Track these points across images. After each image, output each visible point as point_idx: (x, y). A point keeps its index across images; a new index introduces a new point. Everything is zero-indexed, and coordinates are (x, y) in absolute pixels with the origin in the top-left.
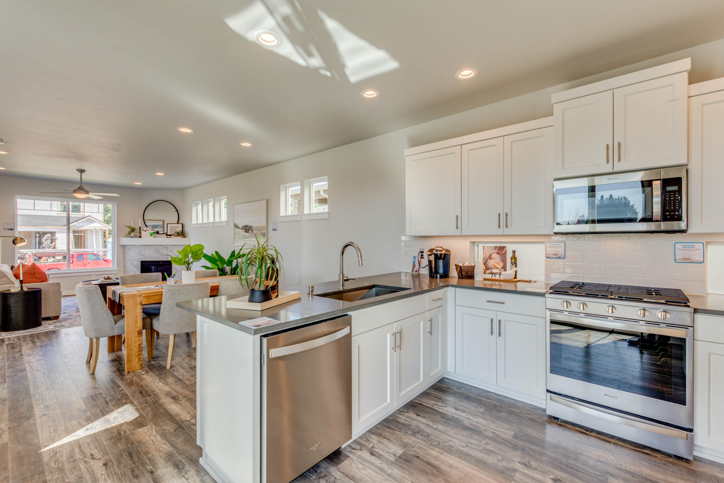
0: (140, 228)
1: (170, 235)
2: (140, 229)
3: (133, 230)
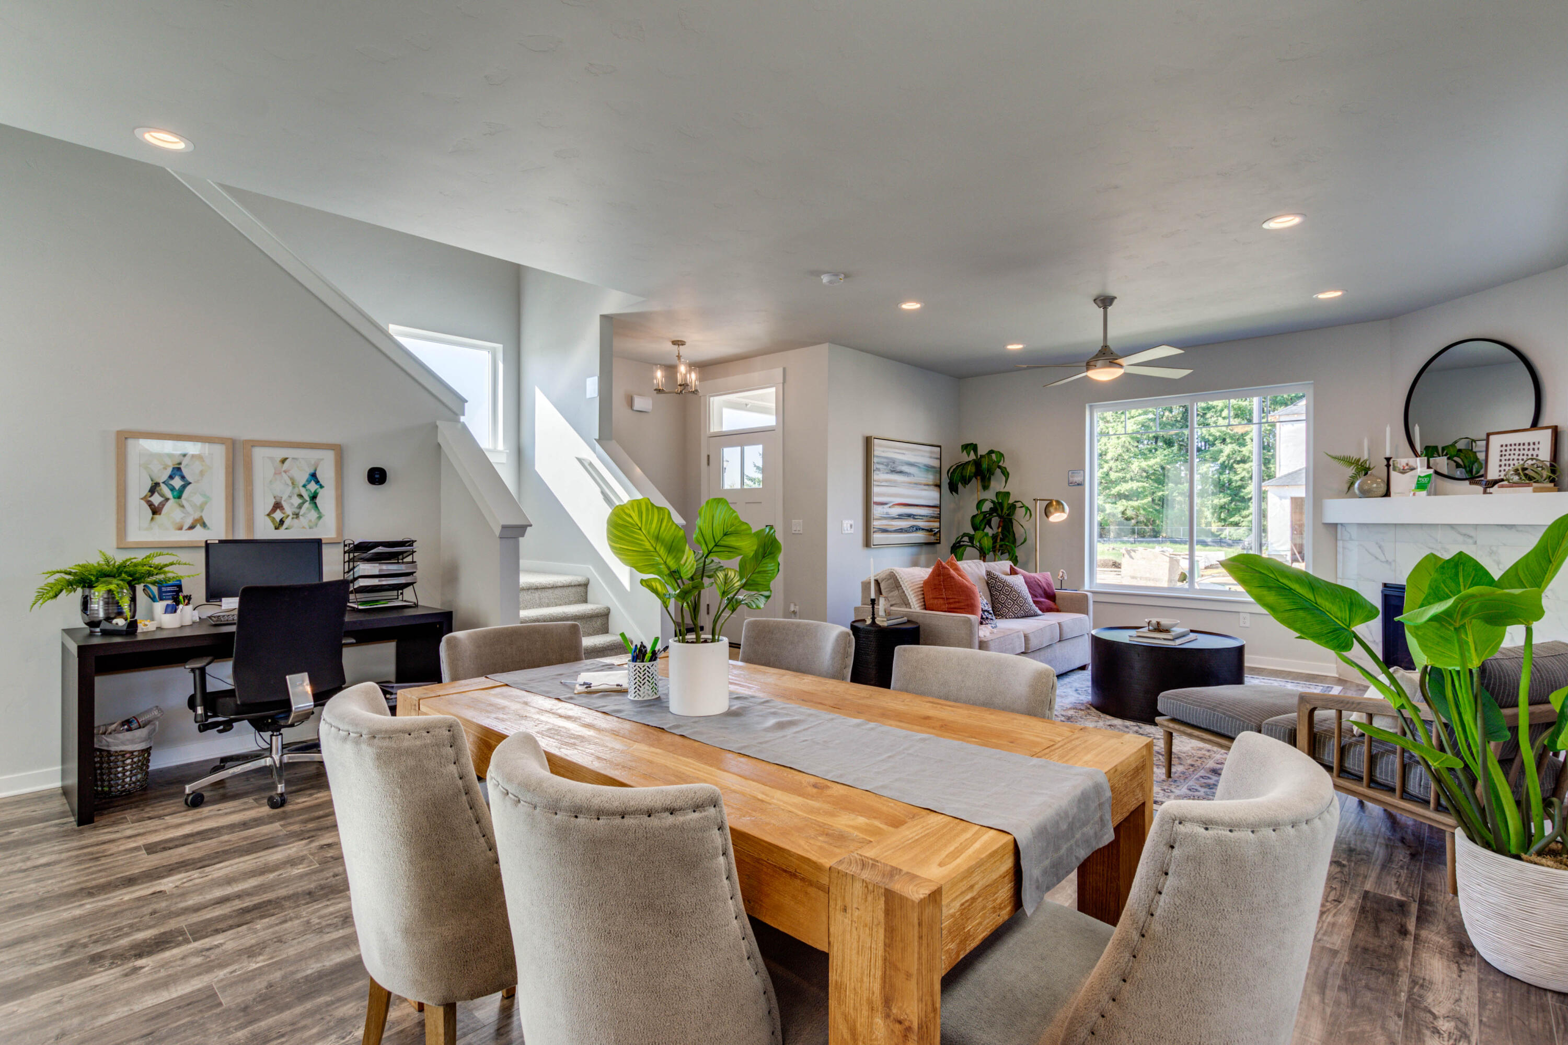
0: (1388, 459)
1: (1494, 483)
2: (1388, 466)
3: (1364, 469)
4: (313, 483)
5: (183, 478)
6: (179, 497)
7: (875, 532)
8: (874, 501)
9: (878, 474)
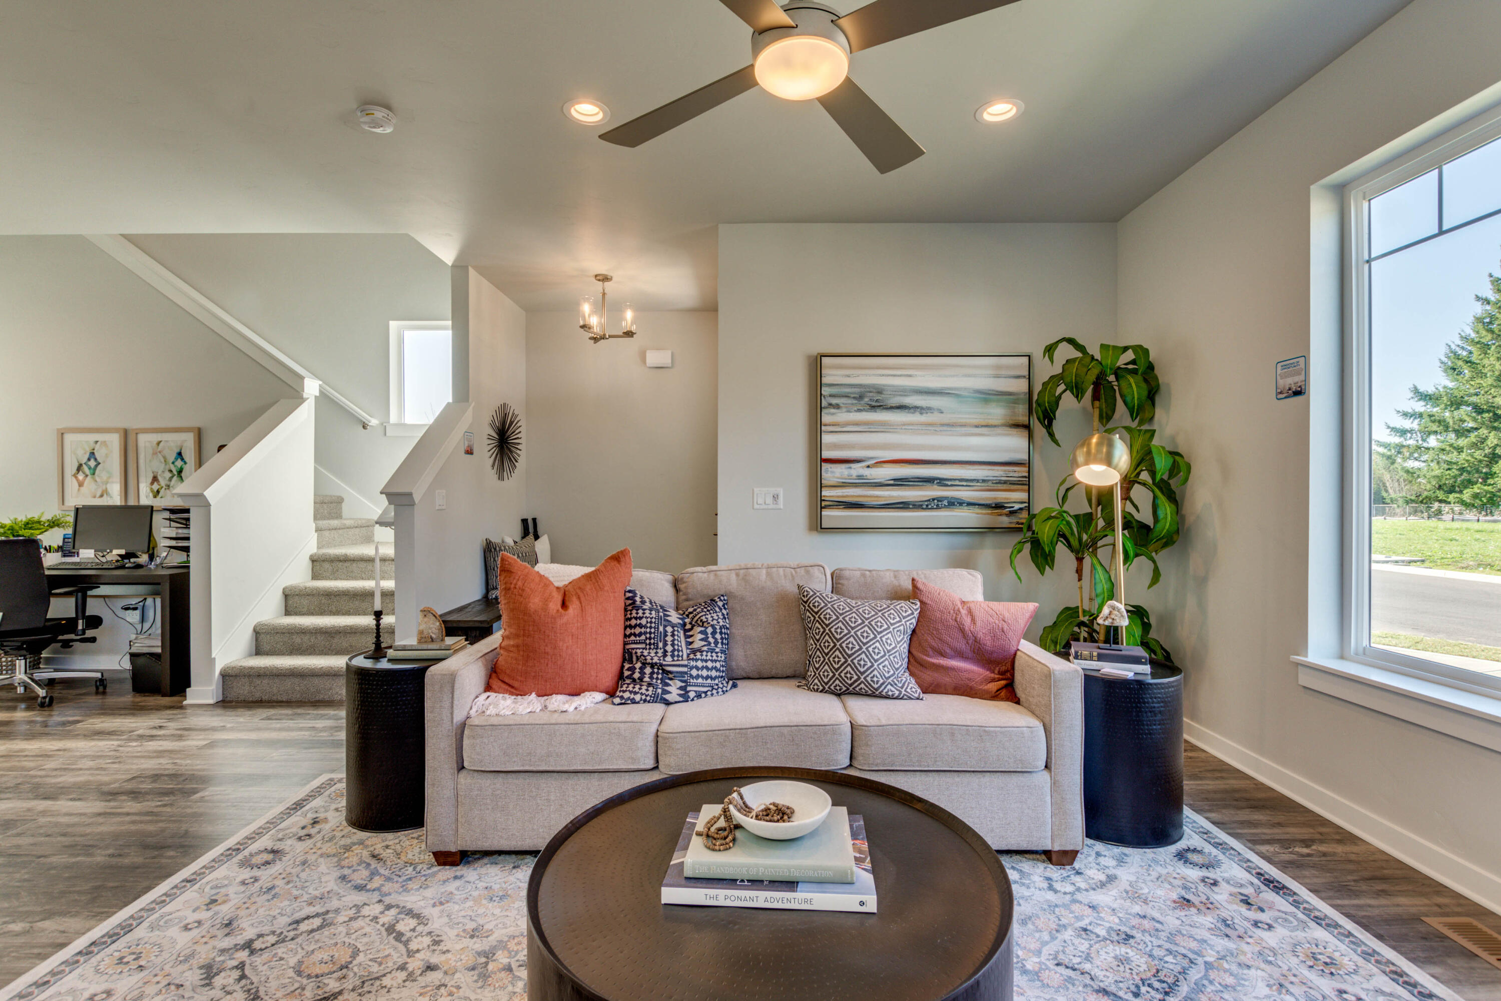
4: (179, 460)
5: (96, 459)
6: (94, 474)
7: (826, 507)
8: (823, 457)
9: (833, 414)
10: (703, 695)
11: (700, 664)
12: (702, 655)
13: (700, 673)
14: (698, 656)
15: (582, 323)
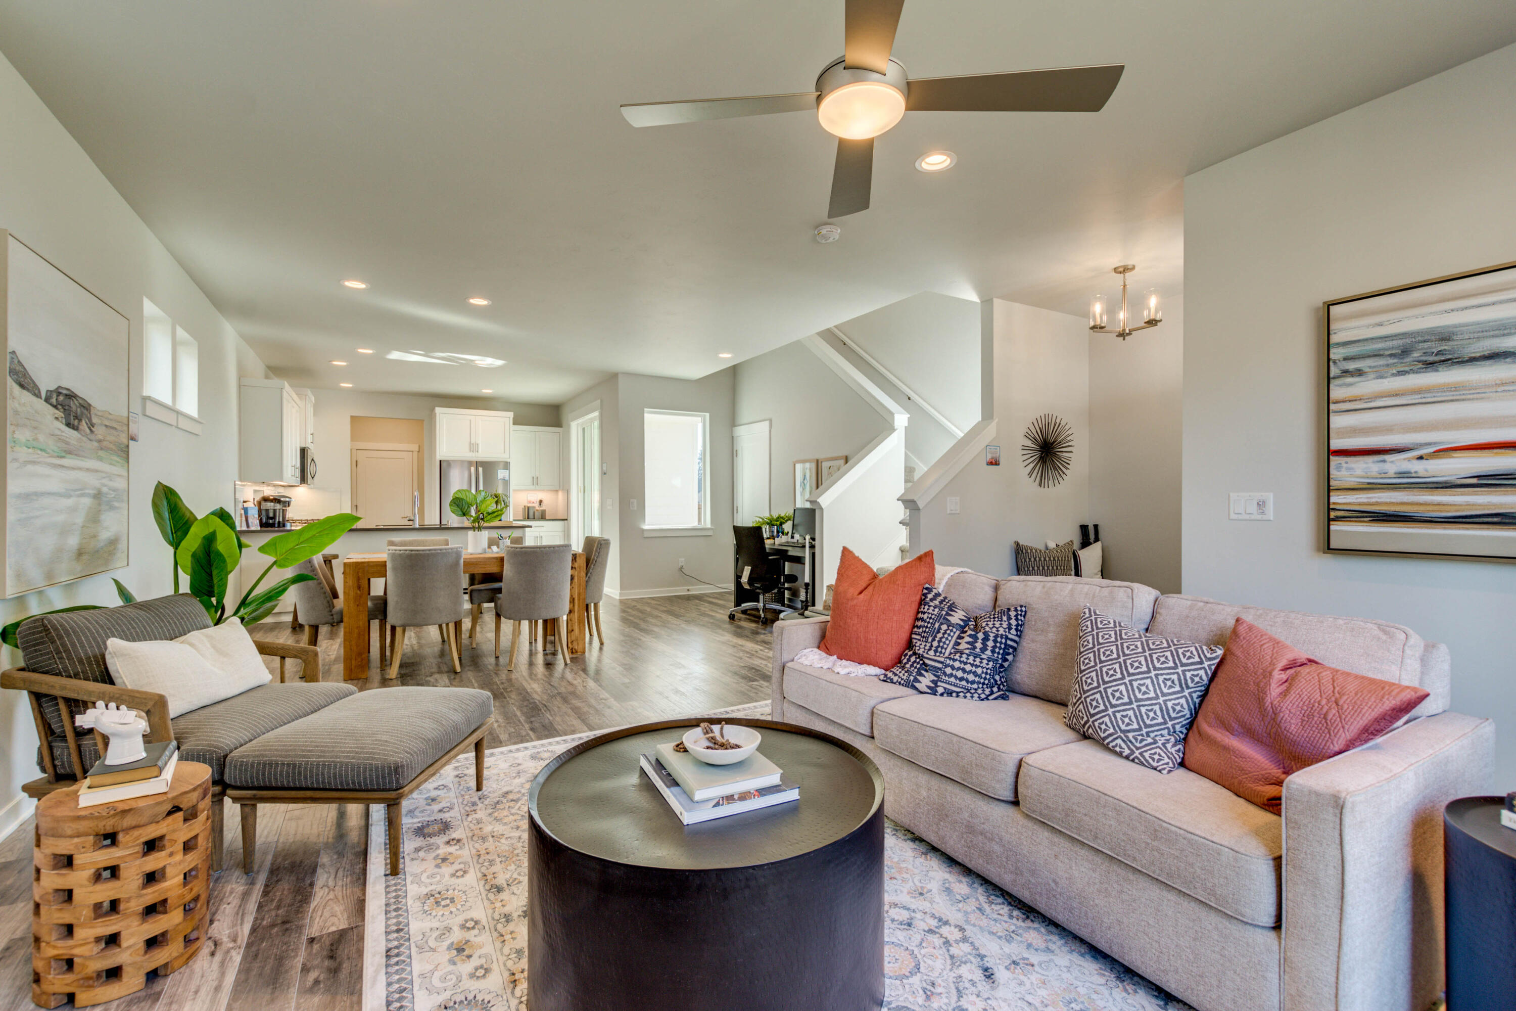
5: (806, 479)
6: (806, 488)
7: (1337, 519)
8: (1333, 447)
9: (1350, 385)
10: (954, 694)
11: (957, 664)
12: (961, 657)
13: (954, 672)
14: (957, 657)
15: (1092, 324)
